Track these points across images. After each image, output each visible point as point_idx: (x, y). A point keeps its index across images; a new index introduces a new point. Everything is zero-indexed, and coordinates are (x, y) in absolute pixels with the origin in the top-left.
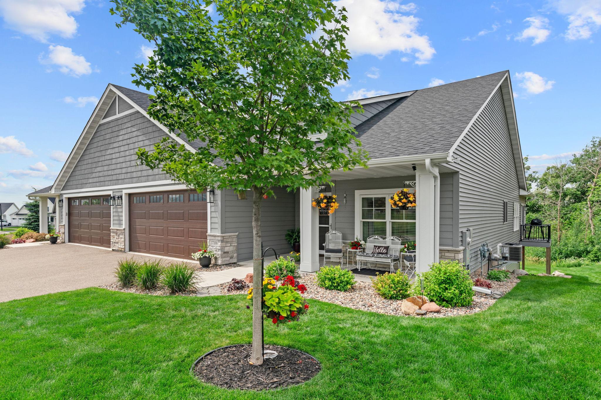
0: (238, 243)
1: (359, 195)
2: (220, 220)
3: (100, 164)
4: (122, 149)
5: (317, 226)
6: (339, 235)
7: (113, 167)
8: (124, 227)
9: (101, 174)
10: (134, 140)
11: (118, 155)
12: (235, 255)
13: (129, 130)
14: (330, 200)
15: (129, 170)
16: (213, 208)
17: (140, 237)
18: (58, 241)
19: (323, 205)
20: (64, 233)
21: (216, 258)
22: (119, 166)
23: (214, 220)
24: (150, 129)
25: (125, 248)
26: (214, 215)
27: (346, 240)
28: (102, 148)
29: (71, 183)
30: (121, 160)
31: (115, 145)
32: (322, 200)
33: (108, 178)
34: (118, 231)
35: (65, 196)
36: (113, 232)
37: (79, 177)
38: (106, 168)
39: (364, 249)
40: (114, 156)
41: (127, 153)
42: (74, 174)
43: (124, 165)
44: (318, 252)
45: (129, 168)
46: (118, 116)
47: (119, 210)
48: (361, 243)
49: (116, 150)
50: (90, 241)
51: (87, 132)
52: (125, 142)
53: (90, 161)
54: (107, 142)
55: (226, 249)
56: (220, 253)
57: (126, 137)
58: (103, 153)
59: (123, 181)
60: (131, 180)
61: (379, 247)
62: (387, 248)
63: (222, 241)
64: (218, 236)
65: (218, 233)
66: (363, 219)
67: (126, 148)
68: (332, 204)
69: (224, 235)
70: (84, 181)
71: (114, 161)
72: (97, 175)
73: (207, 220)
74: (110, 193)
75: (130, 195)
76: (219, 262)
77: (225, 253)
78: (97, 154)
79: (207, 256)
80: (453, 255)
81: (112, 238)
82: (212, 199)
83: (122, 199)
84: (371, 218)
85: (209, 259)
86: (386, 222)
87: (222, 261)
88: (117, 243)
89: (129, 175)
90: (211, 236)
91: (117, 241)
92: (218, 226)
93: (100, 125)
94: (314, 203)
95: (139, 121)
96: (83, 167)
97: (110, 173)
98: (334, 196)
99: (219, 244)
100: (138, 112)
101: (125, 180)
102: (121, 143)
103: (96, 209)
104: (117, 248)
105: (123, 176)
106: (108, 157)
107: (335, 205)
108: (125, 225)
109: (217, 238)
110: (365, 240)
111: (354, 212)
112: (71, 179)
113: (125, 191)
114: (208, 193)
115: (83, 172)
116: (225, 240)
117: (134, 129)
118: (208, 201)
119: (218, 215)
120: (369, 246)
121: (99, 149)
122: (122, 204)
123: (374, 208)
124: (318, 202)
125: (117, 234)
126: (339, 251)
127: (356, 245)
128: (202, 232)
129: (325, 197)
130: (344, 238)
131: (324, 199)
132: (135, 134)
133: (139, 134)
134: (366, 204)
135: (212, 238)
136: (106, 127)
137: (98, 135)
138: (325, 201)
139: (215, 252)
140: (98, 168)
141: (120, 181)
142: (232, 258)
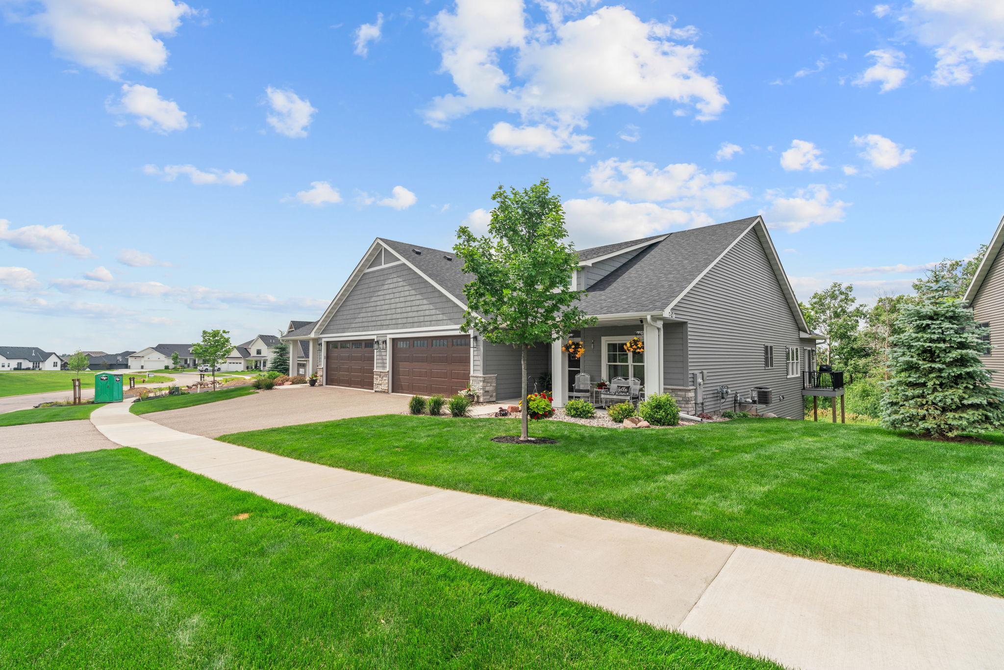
0: (497, 384)
1: (605, 341)
2: (482, 363)
3: (364, 310)
4: (388, 297)
5: (567, 369)
6: (588, 377)
7: (378, 313)
8: (388, 370)
9: (364, 320)
10: (400, 289)
11: (383, 302)
12: (494, 394)
13: (395, 280)
14: (577, 345)
15: (394, 316)
16: (476, 353)
17: (404, 380)
18: (316, 384)
19: (571, 350)
20: (322, 376)
21: (478, 397)
22: (383, 313)
23: (477, 363)
24: (416, 281)
25: (388, 390)
26: (476, 358)
27: (594, 381)
28: (366, 295)
29: (332, 327)
30: (386, 307)
31: (380, 293)
32: (570, 346)
33: (373, 324)
34: (382, 374)
35: (324, 340)
36: (377, 375)
37: (341, 322)
38: (369, 314)
39: (609, 389)
40: (379, 303)
41: (393, 301)
42: (335, 319)
43: (389, 312)
44: (567, 394)
45: (394, 315)
46: (383, 266)
47: (383, 354)
48: (606, 383)
49: (381, 298)
50: (350, 383)
51: (352, 280)
52: (390, 291)
53: (353, 307)
54: (372, 289)
55: (487, 389)
56: (481, 391)
57: (392, 286)
58: (367, 300)
59: (388, 326)
60: (396, 325)
61: (621, 387)
62: (628, 388)
63: (484, 382)
64: (480, 377)
65: (480, 374)
66: (609, 362)
67: (392, 296)
68: (579, 350)
69: (485, 376)
70: (347, 326)
71: (378, 308)
72: (360, 320)
73: (469, 363)
74: (375, 337)
75: (394, 340)
76: (481, 400)
77: (486, 392)
78: (360, 301)
79: (472, 393)
80: (684, 393)
81: (375, 380)
82: (475, 344)
83: (386, 344)
84: (616, 362)
85: (473, 396)
86: (628, 365)
87: (484, 399)
88: (381, 384)
89: (394, 322)
90: (473, 377)
91: (380, 382)
92: (480, 368)
93: (365, 274)
94: (564, 348)
95: (405, 273)
96: (345, 313)
97: (374, 319)
98: (581, 343)
99: (481, 384)
100: (404, 264)
101: (390, 326)
102: (386, 292)
103: (357, 352)
104: (380, 390)
105: (387, 322)
106: (372, 304)
107: (581, 351)
108: (388, 368)
109: (479, 379)
110: (610, 381)
111: (601, 356)
112: (332, 323)
113: (389, 336)
114: (472, 340)
115: (344, 317)
116: (486, 380)
117: (400, 280)
118: (472, 346)
119: (480, 358)
120: (614, 386)
121: (363, 296)
122: (386, 347)
123: (618, 353)
124: (567, 347)
125: (380, 376)
126: (587, 391)
127: (602, 385)
128: (464, 373)
129: (573, 343)
130: (592, 379)
131: (572, 345)
132: (401, 284)
133: (405, 284)
134: (611, 348)
135: (475, 379)
136: (371, 276)
137: (362, 282)
138: (573, 347)
139: (477, 391)
140: (362, 314)
141: (384, 327)
142: (491, 396)
